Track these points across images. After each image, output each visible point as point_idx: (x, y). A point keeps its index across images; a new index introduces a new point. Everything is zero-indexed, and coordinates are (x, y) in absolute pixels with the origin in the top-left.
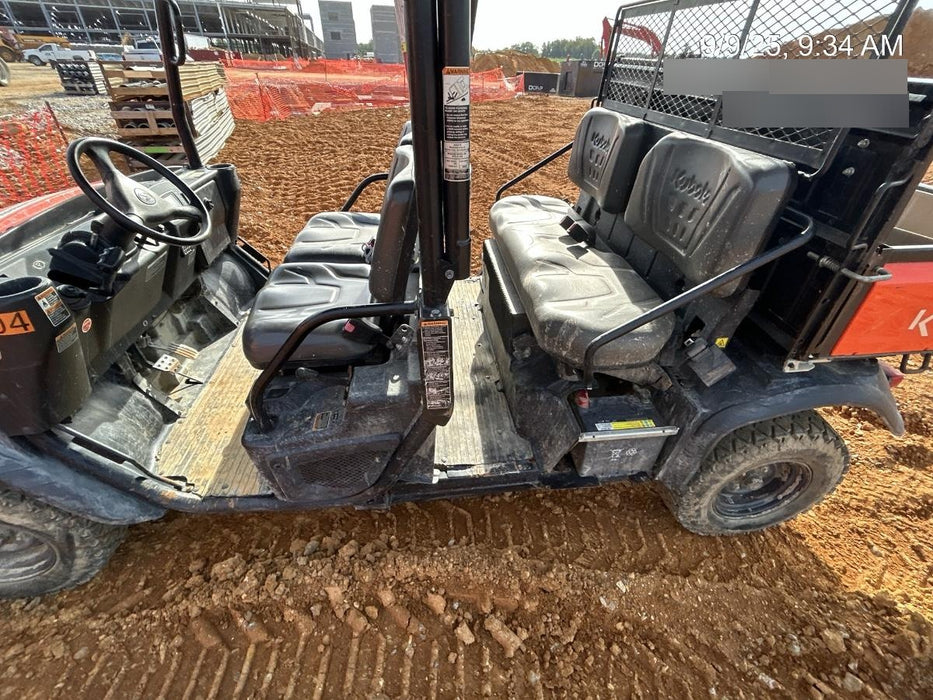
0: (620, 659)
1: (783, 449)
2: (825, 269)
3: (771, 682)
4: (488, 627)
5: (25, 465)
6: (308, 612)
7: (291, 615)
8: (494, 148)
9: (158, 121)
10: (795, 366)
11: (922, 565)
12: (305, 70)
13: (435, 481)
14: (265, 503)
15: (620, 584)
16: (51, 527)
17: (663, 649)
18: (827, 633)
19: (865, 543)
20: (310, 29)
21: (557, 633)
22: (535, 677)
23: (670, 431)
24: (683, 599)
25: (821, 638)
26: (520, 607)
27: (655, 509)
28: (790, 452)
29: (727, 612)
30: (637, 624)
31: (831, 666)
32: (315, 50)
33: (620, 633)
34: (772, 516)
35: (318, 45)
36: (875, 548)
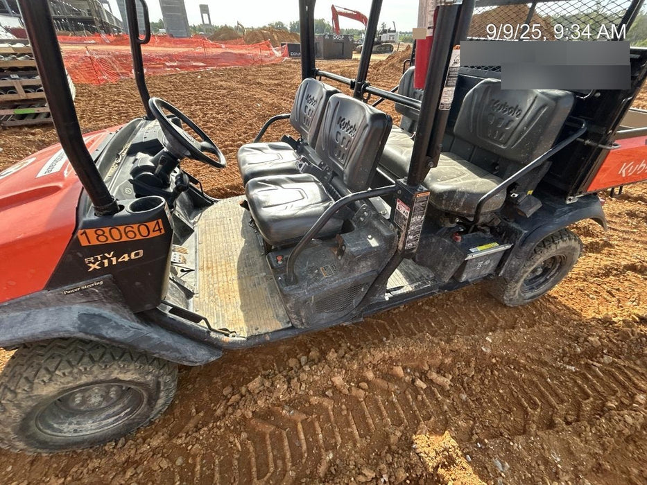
0: (499, 377)
1: (558, 248)
2: (589, 146)
3: (573, 368)
4: (430, 377)
5: (145, 332)
6: (324, 395)
7: (316, 400)
8: (288, 97)
9: (24, 87)
10: (572, 200)
11: (614, 299)
12: (112, 43)
13: (387, 299)
14: (290, 332)
15: (487, 338)
16: (149, 378)
17: (518, 367)
18: (590, 338)
19: (585, 294)
20: (109, 11)
21: (466, 371)
22: (464, 397)
23: (508, 247)
24: (518, 340)
25: (588, 341)
26: (442, 363)
27: (482, 298)
28: (561, 249)
29: (539, 341)
30: (502, 357)
31: (596, 354)
32: (116, 27)
33: (495, 364)
34: (545, 289)
35: (118, 23)
36: (591, 296)
